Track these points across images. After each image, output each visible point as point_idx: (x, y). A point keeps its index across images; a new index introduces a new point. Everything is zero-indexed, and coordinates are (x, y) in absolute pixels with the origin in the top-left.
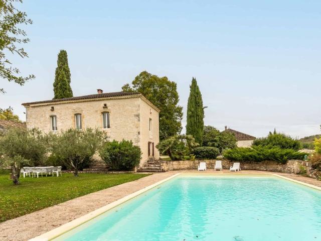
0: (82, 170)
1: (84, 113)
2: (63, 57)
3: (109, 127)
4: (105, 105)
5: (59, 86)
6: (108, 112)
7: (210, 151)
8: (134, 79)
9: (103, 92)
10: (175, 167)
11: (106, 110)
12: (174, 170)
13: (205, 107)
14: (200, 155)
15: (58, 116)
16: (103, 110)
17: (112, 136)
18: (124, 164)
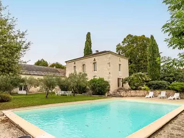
0: (82, 94)
1: (86, 64)
2: (88, 35)
3: (96, 71)
4: (95, 59)
5: (86, 50)
6: (96, 63)
7: (159, 84)
8: (123, 40)
9: (99, 52)
10: (133, 94)
11: (95, 62)
12: (132, 96)
13: (161, 53)
14: (152, 86)
15: (77, 66)
16: (94, 62)
17: (97, 76)
18: (98, 91)
